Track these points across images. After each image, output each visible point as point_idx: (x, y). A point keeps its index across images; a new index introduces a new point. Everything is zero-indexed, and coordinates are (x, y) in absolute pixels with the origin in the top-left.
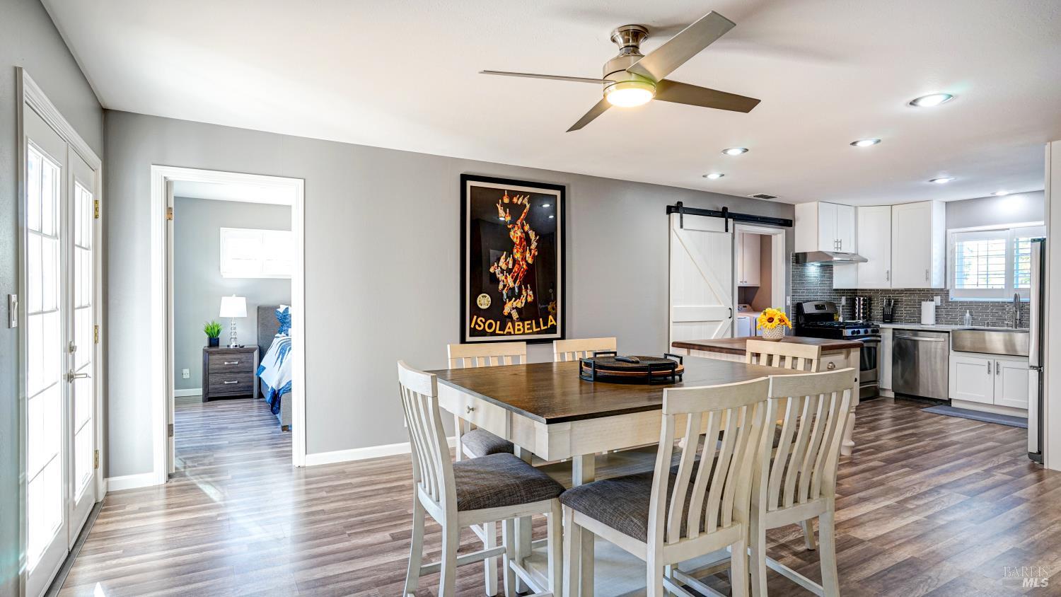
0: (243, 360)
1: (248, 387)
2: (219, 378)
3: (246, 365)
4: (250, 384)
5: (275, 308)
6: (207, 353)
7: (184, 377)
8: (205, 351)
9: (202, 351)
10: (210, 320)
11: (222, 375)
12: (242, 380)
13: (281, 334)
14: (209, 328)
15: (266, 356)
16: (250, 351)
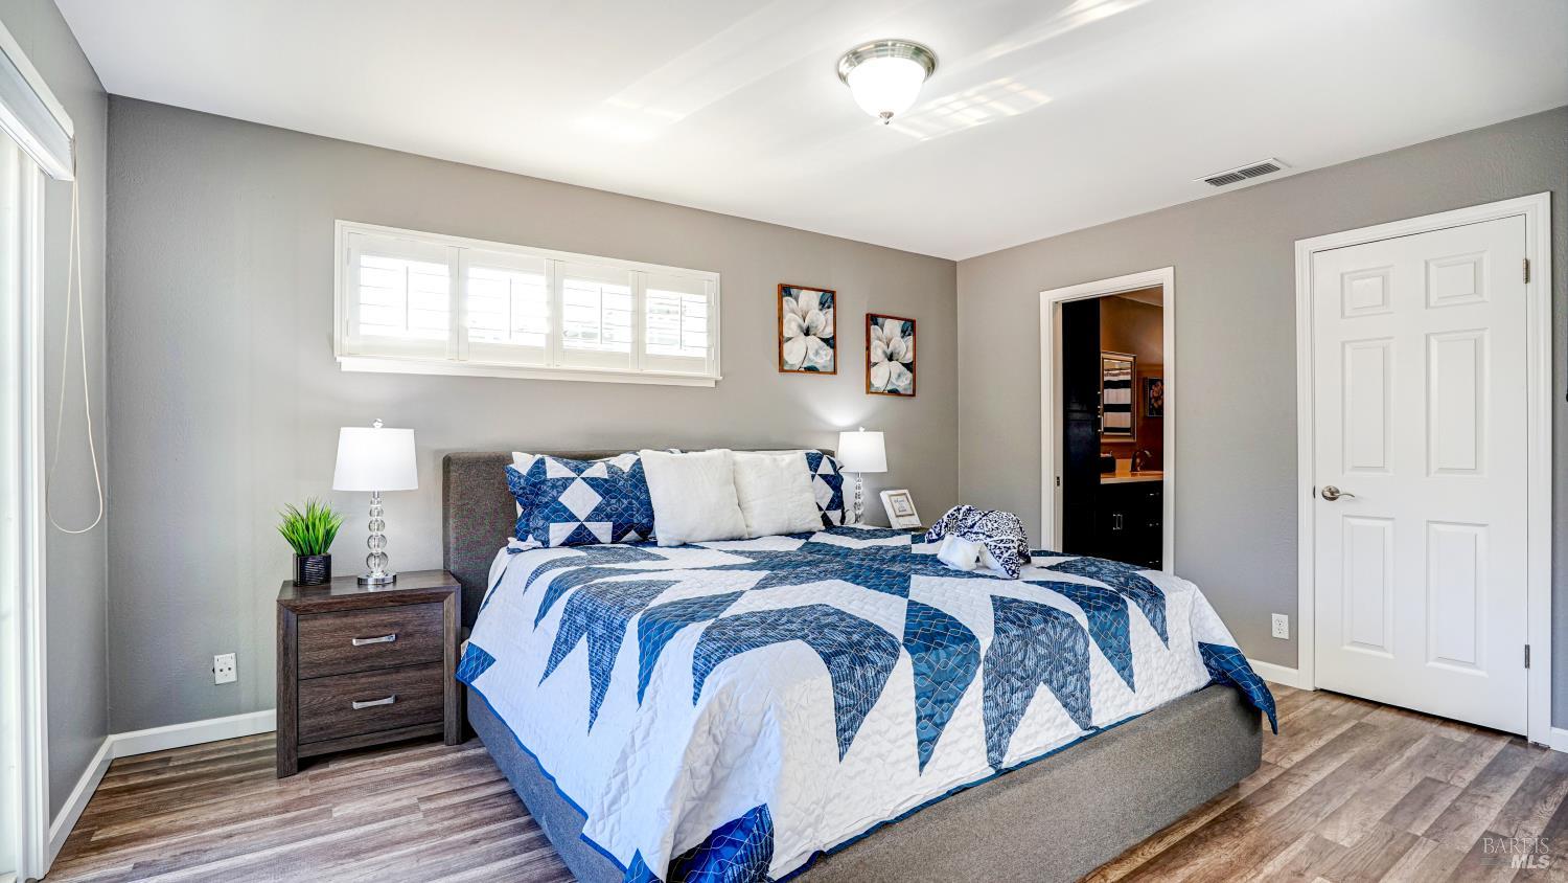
0: (410, 628)
1: (428, 710)
2: (334, 691)
3: (419, 641)
4: (434, 701)
5: (501, 462)
6: (292, 614)
7: (220, 679)
8: (285, 607)
9: (275, 606)
10: (299, 499)
11: (345, 680)
12: (409, 692)
13: (523, 539)
14: (300, 526)
15: (480, 616)
16: (433, 598)
